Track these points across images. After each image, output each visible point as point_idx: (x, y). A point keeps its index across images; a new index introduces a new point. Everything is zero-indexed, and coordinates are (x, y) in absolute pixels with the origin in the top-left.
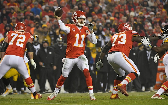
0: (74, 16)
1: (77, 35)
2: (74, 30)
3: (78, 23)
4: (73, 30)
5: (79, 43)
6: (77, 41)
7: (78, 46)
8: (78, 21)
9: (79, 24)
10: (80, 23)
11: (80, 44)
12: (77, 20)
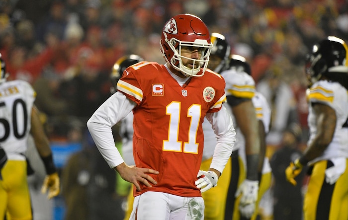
0: (166, 36)
1: (173, 109)
2: (158, 89)
3: (178, 65)
4: (154, 90)
5: (183, 137)
6: (173, 131)
7: (180, 150)
8: (180, 59)
9: (182, 68)
10: (189, 64)
11: (185, 144)
12: (176, 53)
